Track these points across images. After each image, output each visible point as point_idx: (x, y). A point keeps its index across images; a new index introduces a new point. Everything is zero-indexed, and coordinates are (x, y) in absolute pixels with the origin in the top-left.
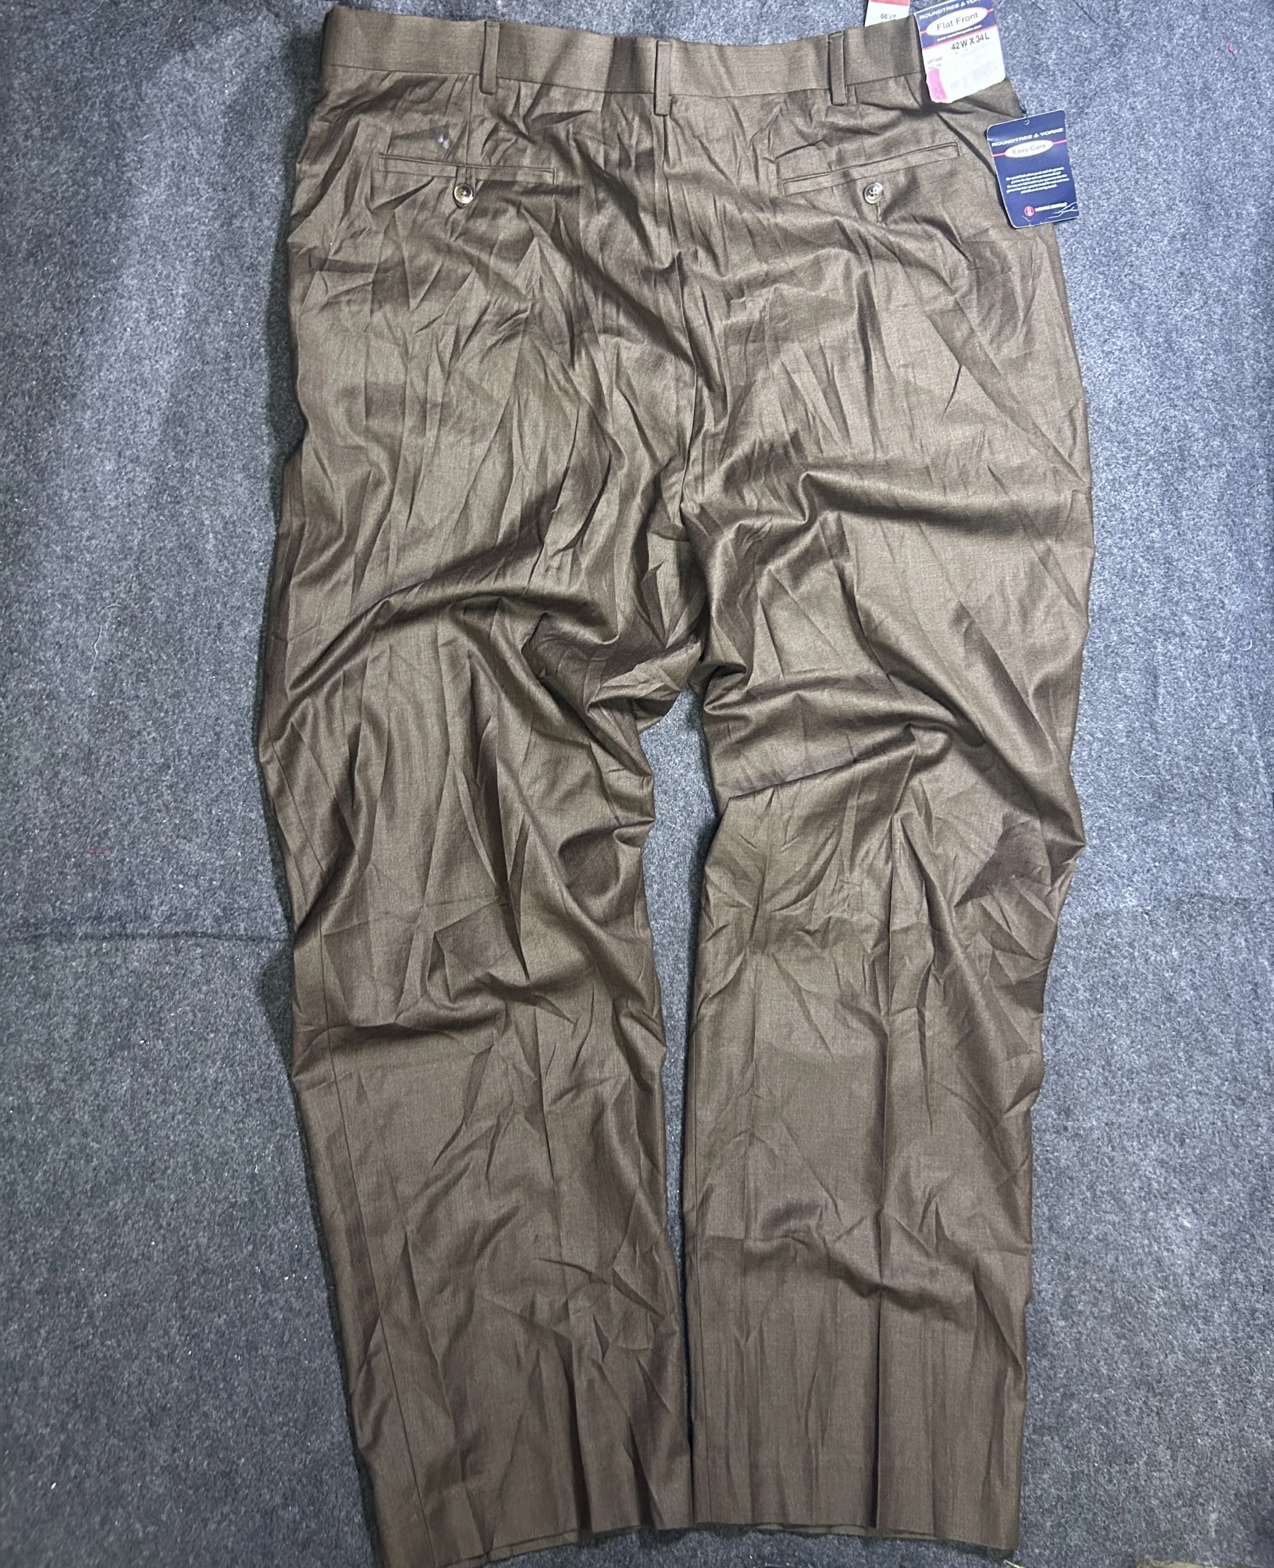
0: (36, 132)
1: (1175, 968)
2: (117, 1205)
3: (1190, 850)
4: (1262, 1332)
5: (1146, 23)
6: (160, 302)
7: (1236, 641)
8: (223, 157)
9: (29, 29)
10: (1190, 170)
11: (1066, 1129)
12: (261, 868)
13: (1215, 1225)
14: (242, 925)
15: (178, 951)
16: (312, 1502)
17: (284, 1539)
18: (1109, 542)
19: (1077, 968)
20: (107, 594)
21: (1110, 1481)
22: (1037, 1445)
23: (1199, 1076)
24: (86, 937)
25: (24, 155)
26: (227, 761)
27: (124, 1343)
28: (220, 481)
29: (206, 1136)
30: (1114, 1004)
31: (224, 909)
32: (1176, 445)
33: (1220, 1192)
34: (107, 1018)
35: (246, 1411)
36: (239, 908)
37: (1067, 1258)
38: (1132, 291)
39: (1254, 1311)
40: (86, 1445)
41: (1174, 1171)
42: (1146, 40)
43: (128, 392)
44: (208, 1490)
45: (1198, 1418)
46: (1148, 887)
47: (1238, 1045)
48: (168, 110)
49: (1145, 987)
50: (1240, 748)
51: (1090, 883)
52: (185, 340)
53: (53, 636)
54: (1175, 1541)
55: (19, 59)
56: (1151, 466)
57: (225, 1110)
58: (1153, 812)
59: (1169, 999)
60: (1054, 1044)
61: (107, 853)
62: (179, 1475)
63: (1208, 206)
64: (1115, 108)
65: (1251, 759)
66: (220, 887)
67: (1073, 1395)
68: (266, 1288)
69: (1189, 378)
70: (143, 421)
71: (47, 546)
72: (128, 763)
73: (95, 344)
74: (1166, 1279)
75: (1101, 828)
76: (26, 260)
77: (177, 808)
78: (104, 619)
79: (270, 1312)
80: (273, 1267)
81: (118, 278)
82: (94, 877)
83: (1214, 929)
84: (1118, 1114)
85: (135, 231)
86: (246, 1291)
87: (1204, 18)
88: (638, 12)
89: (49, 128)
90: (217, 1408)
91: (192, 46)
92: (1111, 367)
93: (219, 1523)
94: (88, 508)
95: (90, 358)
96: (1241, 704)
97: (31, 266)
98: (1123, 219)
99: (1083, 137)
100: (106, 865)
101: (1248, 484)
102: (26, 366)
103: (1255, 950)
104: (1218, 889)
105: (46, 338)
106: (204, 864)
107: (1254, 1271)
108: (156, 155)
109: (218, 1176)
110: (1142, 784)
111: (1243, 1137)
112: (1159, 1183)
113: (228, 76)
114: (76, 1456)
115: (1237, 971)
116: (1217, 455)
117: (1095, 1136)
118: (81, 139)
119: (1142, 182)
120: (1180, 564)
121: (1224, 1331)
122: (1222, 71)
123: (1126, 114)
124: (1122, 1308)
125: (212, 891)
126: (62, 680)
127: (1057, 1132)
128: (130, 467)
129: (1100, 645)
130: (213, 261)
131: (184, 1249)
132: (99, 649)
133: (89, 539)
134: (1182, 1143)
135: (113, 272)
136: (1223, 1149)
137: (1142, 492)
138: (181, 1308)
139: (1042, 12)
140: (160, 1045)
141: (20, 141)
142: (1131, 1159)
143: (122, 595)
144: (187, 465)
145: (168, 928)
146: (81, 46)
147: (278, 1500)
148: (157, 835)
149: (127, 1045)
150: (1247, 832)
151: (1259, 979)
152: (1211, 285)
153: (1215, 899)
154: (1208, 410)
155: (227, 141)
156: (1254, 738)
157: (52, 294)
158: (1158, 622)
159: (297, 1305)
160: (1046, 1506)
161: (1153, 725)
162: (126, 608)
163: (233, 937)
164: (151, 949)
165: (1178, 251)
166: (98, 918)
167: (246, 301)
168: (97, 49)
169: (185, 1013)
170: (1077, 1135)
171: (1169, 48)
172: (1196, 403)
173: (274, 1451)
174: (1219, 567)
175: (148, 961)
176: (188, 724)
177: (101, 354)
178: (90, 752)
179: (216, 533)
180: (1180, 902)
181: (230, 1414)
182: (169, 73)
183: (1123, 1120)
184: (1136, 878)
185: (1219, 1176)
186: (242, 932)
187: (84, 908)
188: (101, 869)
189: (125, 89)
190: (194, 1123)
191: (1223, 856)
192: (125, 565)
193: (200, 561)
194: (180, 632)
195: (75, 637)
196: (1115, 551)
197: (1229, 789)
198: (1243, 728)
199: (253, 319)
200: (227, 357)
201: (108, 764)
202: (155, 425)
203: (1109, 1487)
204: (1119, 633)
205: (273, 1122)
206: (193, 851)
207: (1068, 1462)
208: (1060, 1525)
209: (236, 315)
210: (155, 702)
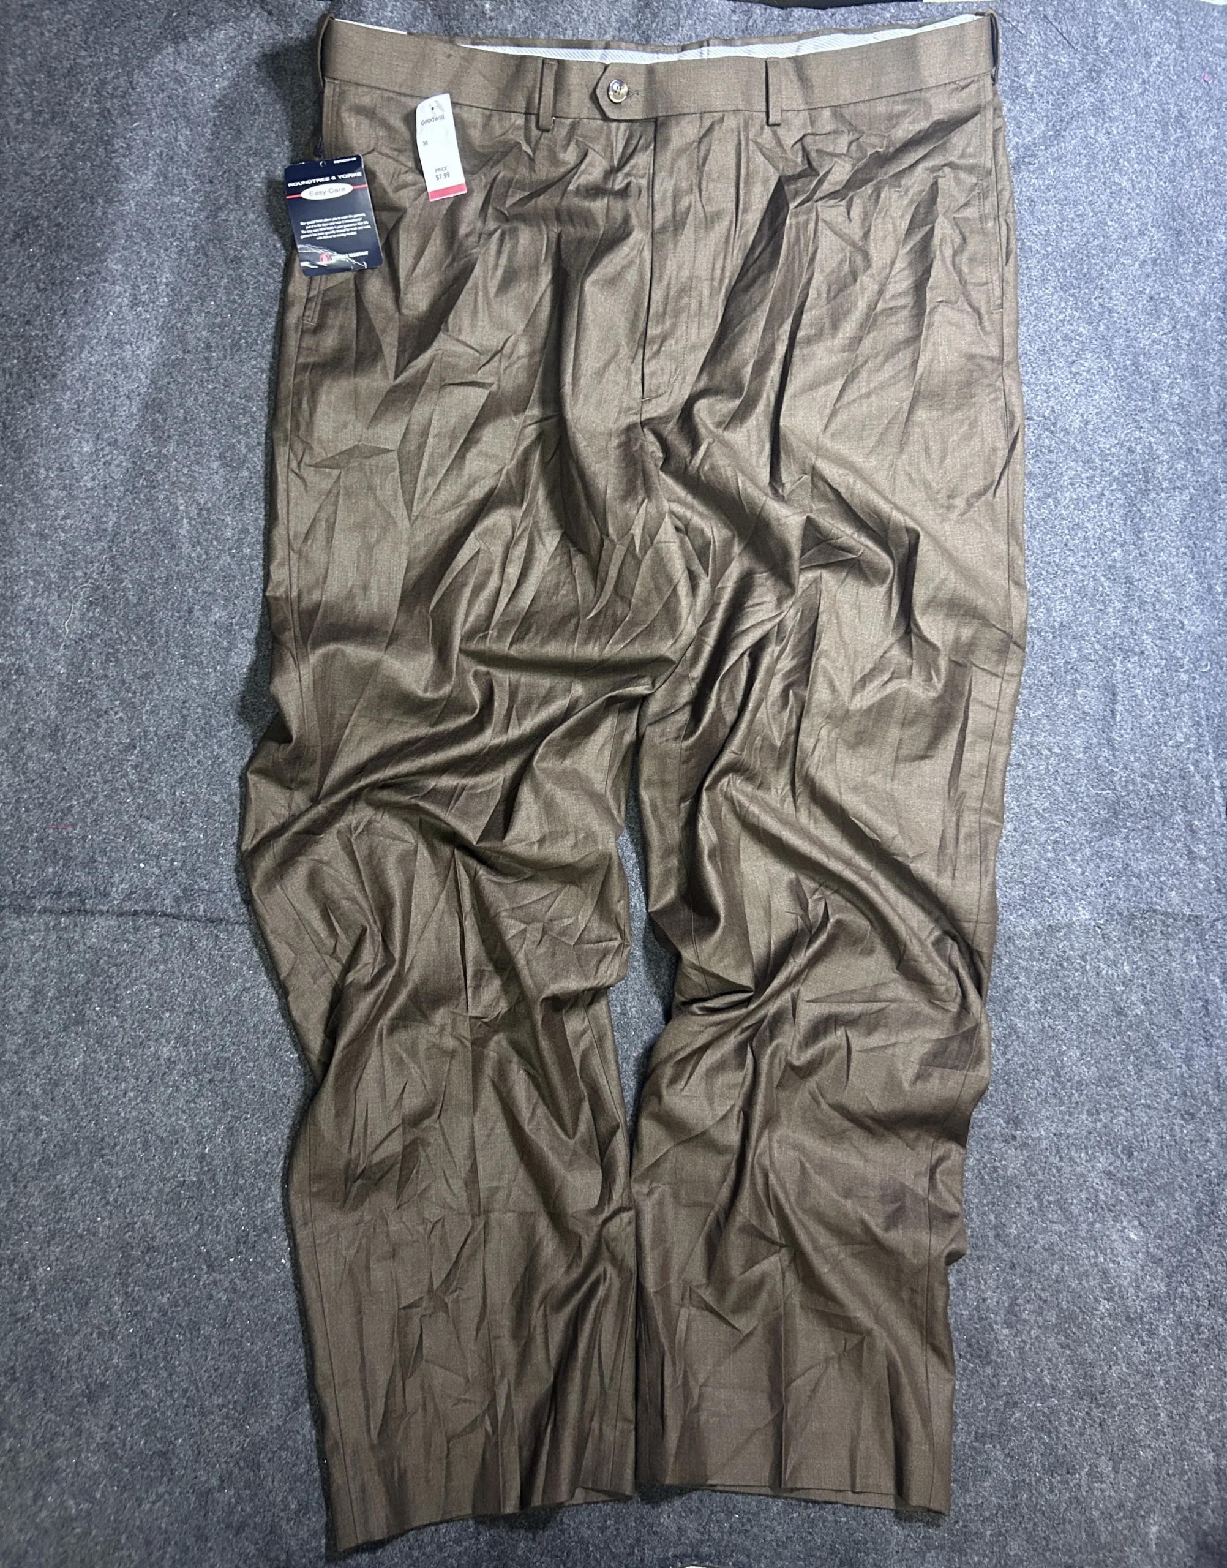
0: (28, 116)
1: (1126, 983)
2: (65, 1179)
3: (1143, 866)
4: (1207, 1346)
5: (1124, 50)
6: (144, 288)
7: (1195, 661)
8: (211, 150)
9: (26, 17)
10: (1162, 196)
11: (1014, 1138)
12: (222, 851)
13: (1161, 1238)
14: (202, 908)
15: (136, 929)
16: (248, 1486)
17: (219, 1522)
18: (1072, 560)
19: (1028, 979)
20: (79, 573)
21: (1051, 1491)
22: (979, 1453)
23: (1149, 1090)
24: (45, 910)
25: (15, 138)
26: (193, 744)
27: (65, 1317)
28: (196, 468)
29: (157, 1114)
30: (1065, 1016)
31: (184, 890)
32: (1140, 466)
33: (1168, 1206)
34: (63, 993)
35: (185, 1391)
36: (200, 890)
37: (1013, 1267)
38: (1102, 314)
39: (1198, 1325)
40: (22, 1419)
41: (1122, 1183)
42: (1124, 66)
43: (108, 376)
44: (143, 1470)
45: (1141, 1429)
46: (1100, 901)
47: (1188, 1060)
48: (158, 99)
49: (1096, 1000)
50: (1197, 766)
51: (1044, 896)
52: (166, 328)
53: (25, 612)
54: (1115, 1553)
55: (15, 46)
56: (1114, 486)
57: (178, 1090)
58: (1108, 826)
59: (1120, 1013)
60: (1004, 1053)
61: (70, 829)
62: (115, 1453)
63: (1179, 233)
64: (1092, 132)
65: (1208, 778)
66: (181, 869)
67: (1015, 1403)
68: (211, 1268)
69: (1155, 401)
70: (122, 405)
71: (22, 522)
72: (94, 741)
73: (77, 326)
74: (1111, 1289)
75: (1056, 842)
76: (13, 241)
77: (141, 788)
78: (76, 598)
79: (214, 1293)
80: (219, 1248)
81: (102, 262)
82: (55, 852)
83: (1166, 944)
84: (1067, 1124)
85: (122, 216)
86: (190, 1270)
87: (1181, 48)
88: (623, 21)
89: (40, 112)
90: (157, 1387)
91: (185, 39)
92: (1079, 387)
93: (154, 1503)
94: (64, 488)
95: (72, 338)
96: (1198, 724)
97: (17, 247)
98: (1096, 242)
99: (1059, 159)
100: (68, 841)
101: (1211, 508)
102: (8, 344)
103: (1206, 966)
104: (1170, 905)
105: (28, 318)
106: (166, 845)
107: (1199, 1286)
108: (145, 143)
109: (167, 1154)
110: (1098, 800)
111: (1192, 1152)
112: (1106, 1194)
113: (219, 71)
114: (12, 1429)
115: (1188, 987)
116: (1181, 477)
117: (1043, 1146)
118: (72, 124)
119: (1115, 206)
120: (1141, 585)
121: (1168, 1344)
122: (1197, 100)
123: (1102, 138)
124: (1067, 1318)
125: (173, 872)
126: (32, 656)
127: (1006, 1141)
128: (107, 449)
129: (1060, 662)
130: (197, 253)
131: (131, 1226)
132: (69, 627)
133: (64, 518)
134: (1130, 1156)
135: (98, 255)
136: (1171, 1163)
137: (1105, 512)
138: (125, 1285)
139: (1022, 36)
140: (115, 1021)
141: (12, 124)
142: (1078, 1169)
143: (95, 576)
144: (164, 451)
145: (128, 906)
146: (76, 35)
147: (214, 1482)
148: (121, 813)
149: (81, 1020)
150: (1202, 850)
151: (1210, 997)
152: (1180, 310)
153: (1166, 914)
154: (1173, 433)
155: (215, 134)
156: (1210, 758)
157: (37, 275)
158: (1118, 640)
159: (241, 1285)
160: (987, 1514)
161: (1110, 742)
162: (98, 588)
163: (193, 918)
164: (110, 926)
165: (1148, 276)
166: (58, 893)
167: (228, 294)
168: (91, 38)
169: (141, 991)
170: (1025, 1144)
171: (1146, 75)
172: (1161, 425)
173: (213, 1432)
174: (1178, 587)
175: (106, 938)
176: (156, 706)
177: (83, 336)
178: (57, 729)
179: (190, 519)
180: (1132, 916)
181: (170, 1394)
182: (161, 64)
183: (1071, 1131)
184: (1089, 892)
185: (1166, 1190)
186: (201, 913)
187: (44, 883)
188: (63, 845)
189: (116, 77)
190: (146, 1100)
191: (1176, 873)
192: (100, 546)
193: (174, 546)
194: (150, 614)
195: (46, 614)
196: (1077, 569)
197: (1184, 807)
198: (1199, 747)
199: (235, 310)
200: (208, 347)
201: (74, 741)
202: (134, 410)
203: (1050, 1497)
204: (1079, 650)
205: (224, 1103)
206: (155, 831)
207: (1010, 1471)
208: (1000, 1534)
209: (218, 306)
210: (123, 682)
